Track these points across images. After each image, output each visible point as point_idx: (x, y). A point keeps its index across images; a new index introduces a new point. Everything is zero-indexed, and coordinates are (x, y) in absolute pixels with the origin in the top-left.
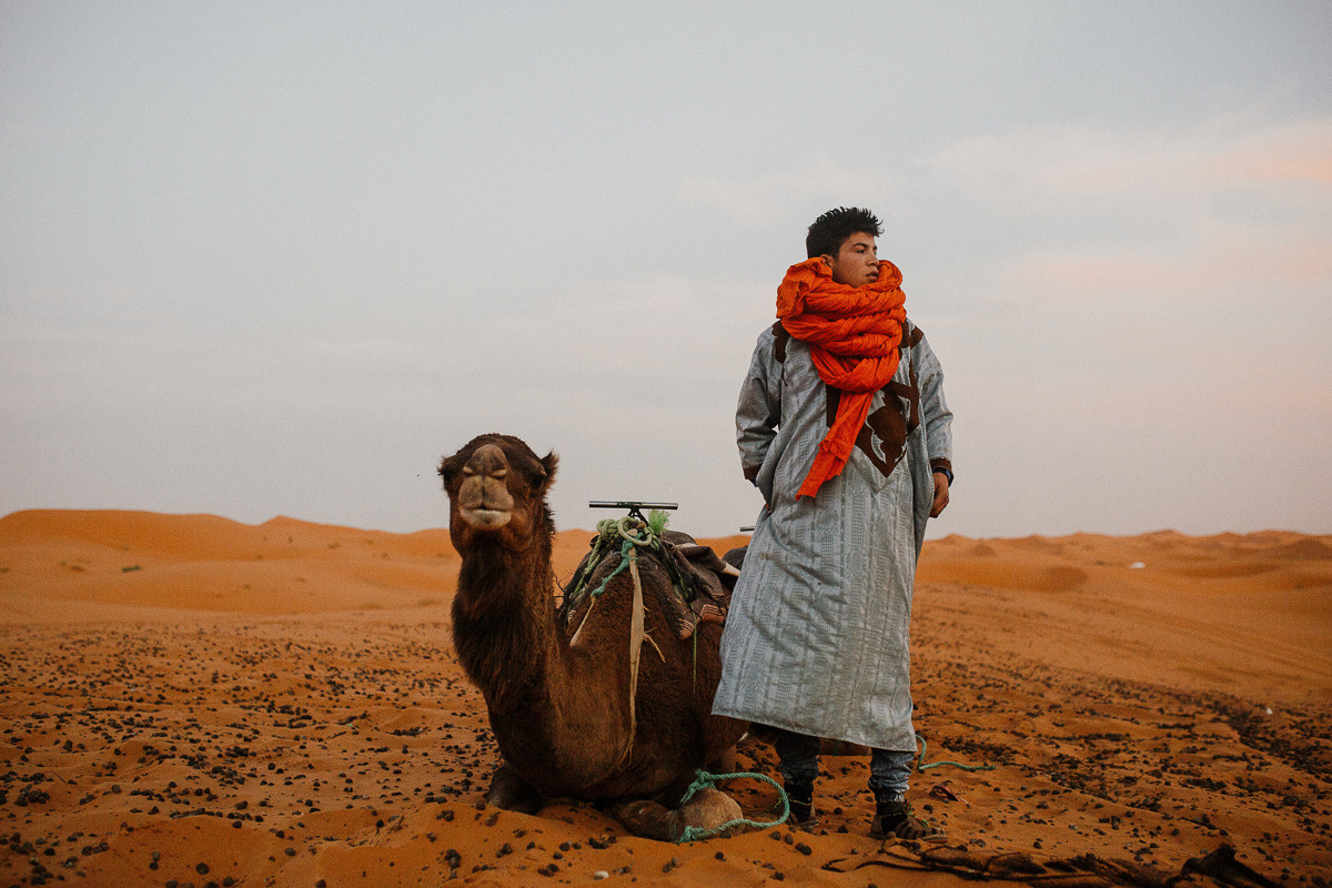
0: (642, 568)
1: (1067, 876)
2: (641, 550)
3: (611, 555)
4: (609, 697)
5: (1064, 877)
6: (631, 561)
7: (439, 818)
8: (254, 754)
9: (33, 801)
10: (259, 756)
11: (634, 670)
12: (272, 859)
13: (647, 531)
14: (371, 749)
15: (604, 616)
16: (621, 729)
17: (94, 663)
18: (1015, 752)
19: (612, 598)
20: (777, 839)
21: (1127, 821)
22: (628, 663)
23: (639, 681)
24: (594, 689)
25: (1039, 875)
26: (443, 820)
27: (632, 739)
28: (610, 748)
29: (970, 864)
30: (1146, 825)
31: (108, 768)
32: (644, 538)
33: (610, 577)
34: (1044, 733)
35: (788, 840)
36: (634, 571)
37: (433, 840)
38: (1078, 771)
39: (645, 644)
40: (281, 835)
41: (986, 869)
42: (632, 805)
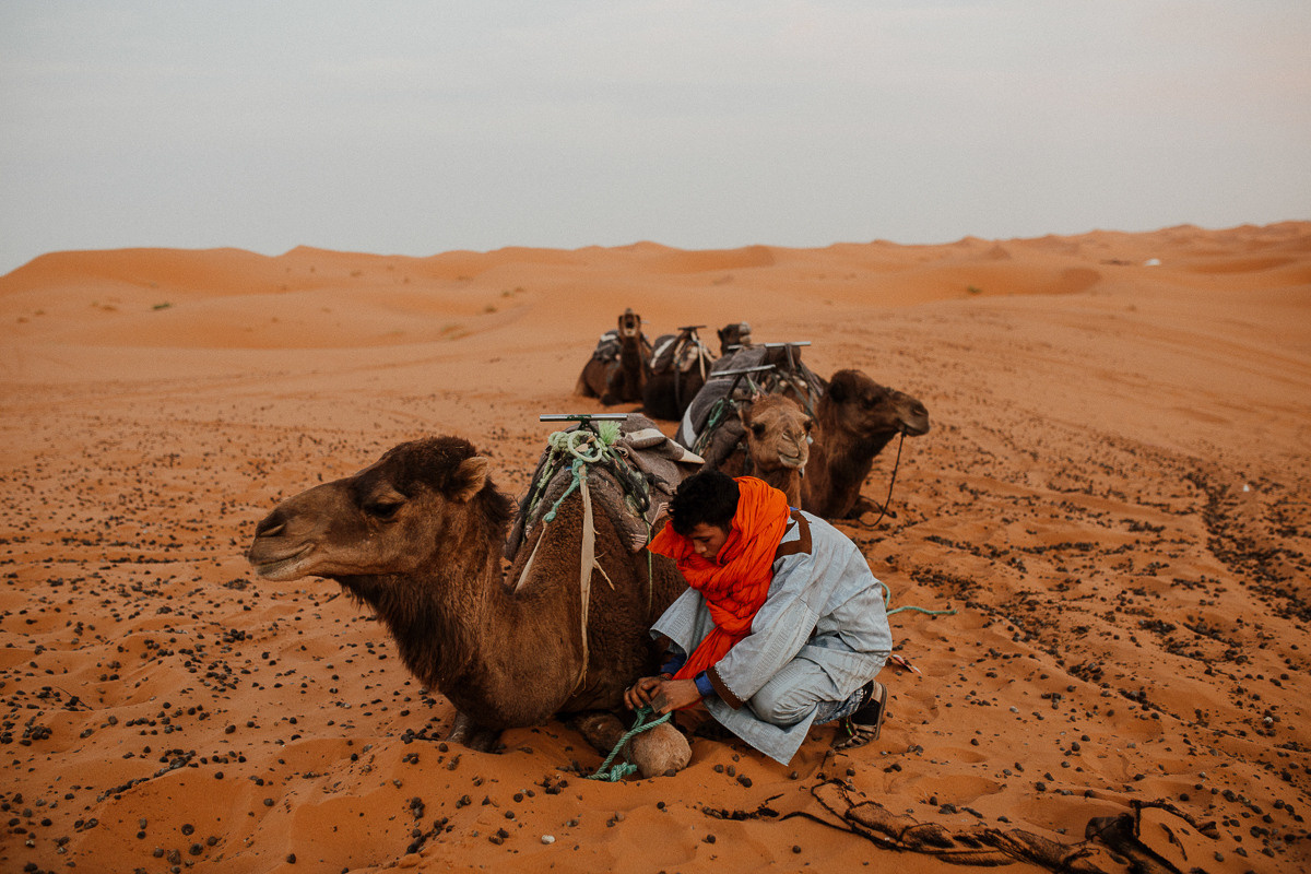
0: (592, 485)
1: (973, 852)
2: (591, 467)
3: (563, 471)
4: (558, 632)
5: (969, 853)
6: (581, 478)
7: (404, 761)
8: (250, 637)
9: (36, 738)
10: (255, 637)
11: (585, 599)
12: (251, 814)
13: (597, 445)
14: (362, 618)
15: (554, 545)
16: (572, 661)
17: (111, 484)
18: (979, 587)
19: (562, 527)
20: (720, 772)
21: (1067, 696)
22: (579, 594)
23: (589, 610)
24: (542, 628)
25: (948, 850)
26: (408, 764)
27: (585, 667)
28: (562, 683)
29: (888, 832)
30: (1085, 703)
31: (113, 667)
32: (594, 454)
33: (561, 500)
34: (1015, 545)
35: (730, 772)
36: (585, 492)
37: (399, 787)
38: (1036, 614)
39: (595, 571)
40: (260, 782)
41: (899, 839)
42: (592, 720)
